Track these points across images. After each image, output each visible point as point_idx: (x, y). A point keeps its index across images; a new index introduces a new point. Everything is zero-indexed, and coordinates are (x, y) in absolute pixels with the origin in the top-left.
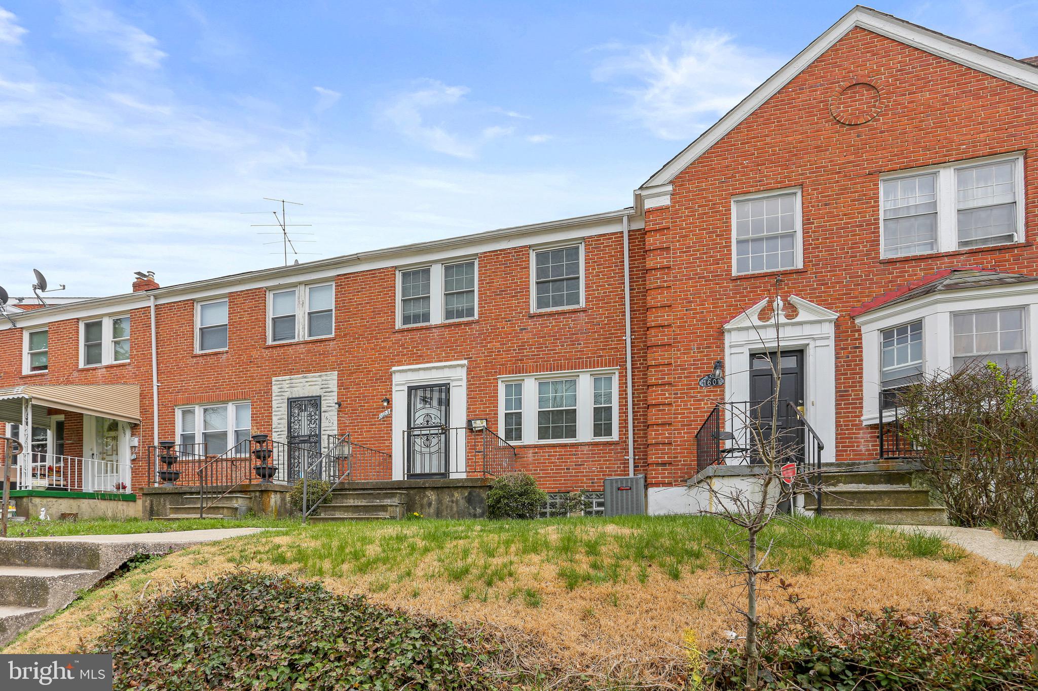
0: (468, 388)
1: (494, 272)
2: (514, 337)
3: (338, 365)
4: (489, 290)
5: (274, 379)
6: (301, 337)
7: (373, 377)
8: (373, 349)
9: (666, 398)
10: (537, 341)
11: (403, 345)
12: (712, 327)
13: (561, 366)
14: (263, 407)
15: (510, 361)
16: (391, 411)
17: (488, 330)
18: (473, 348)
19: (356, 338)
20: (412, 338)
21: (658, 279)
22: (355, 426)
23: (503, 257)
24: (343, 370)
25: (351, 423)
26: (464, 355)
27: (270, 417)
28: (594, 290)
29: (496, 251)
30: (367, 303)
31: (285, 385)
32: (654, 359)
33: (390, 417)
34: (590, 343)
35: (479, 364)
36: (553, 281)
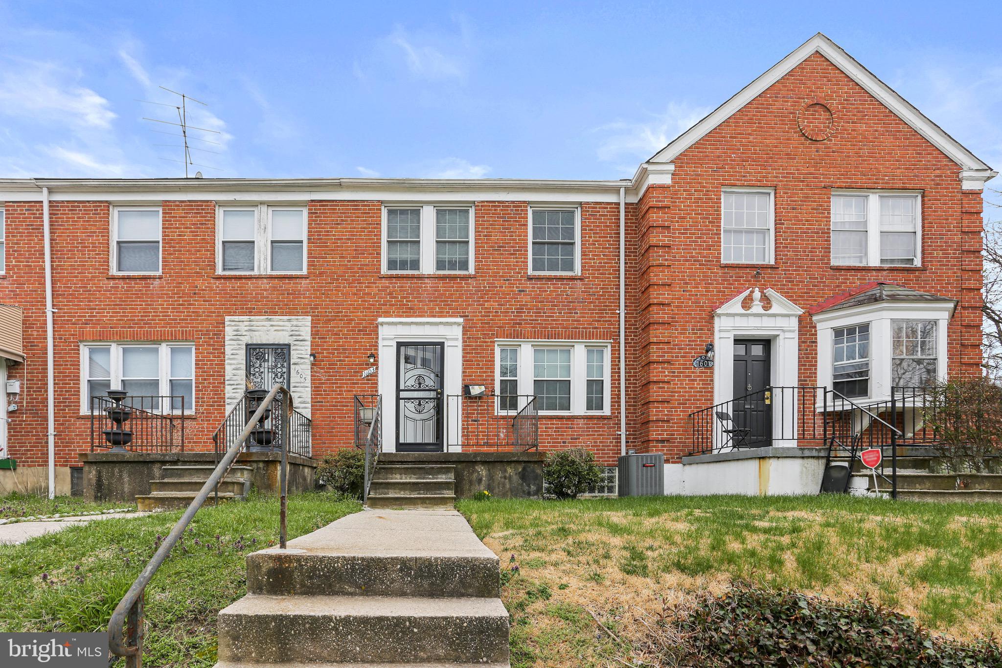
0: (463, 350)
1: (491, 225)
2: (512, 298)
3: (311, 308)
4: (486, 243)
5: (227, 318)
6: (262, 269)
7: (356, 327)
8: (355, 294)
9: (665, 376)
10: (535, 306)
11: (390, 294)
12: (704, 311)
13: (558, 334)
14: (212, 353)
15: (508, 323)
16: (377, 368)
17: (485, 287)
18: (469, 305)
19: (334, 279)
20: (402, 287)
21: (660, 256)
22: (333, 383)
23: (502, 210)
24: (318, 316)
25: (328, 380)
26: (459, 313)
27: (222, 365)
28: (590, 259)
29: (494, 202)
30: (348, 239)
31: (243, 327)
32: (656, 337)
33: (375, 375)
34: (586, 313)
35: (476, 323)
36: (548, 243)
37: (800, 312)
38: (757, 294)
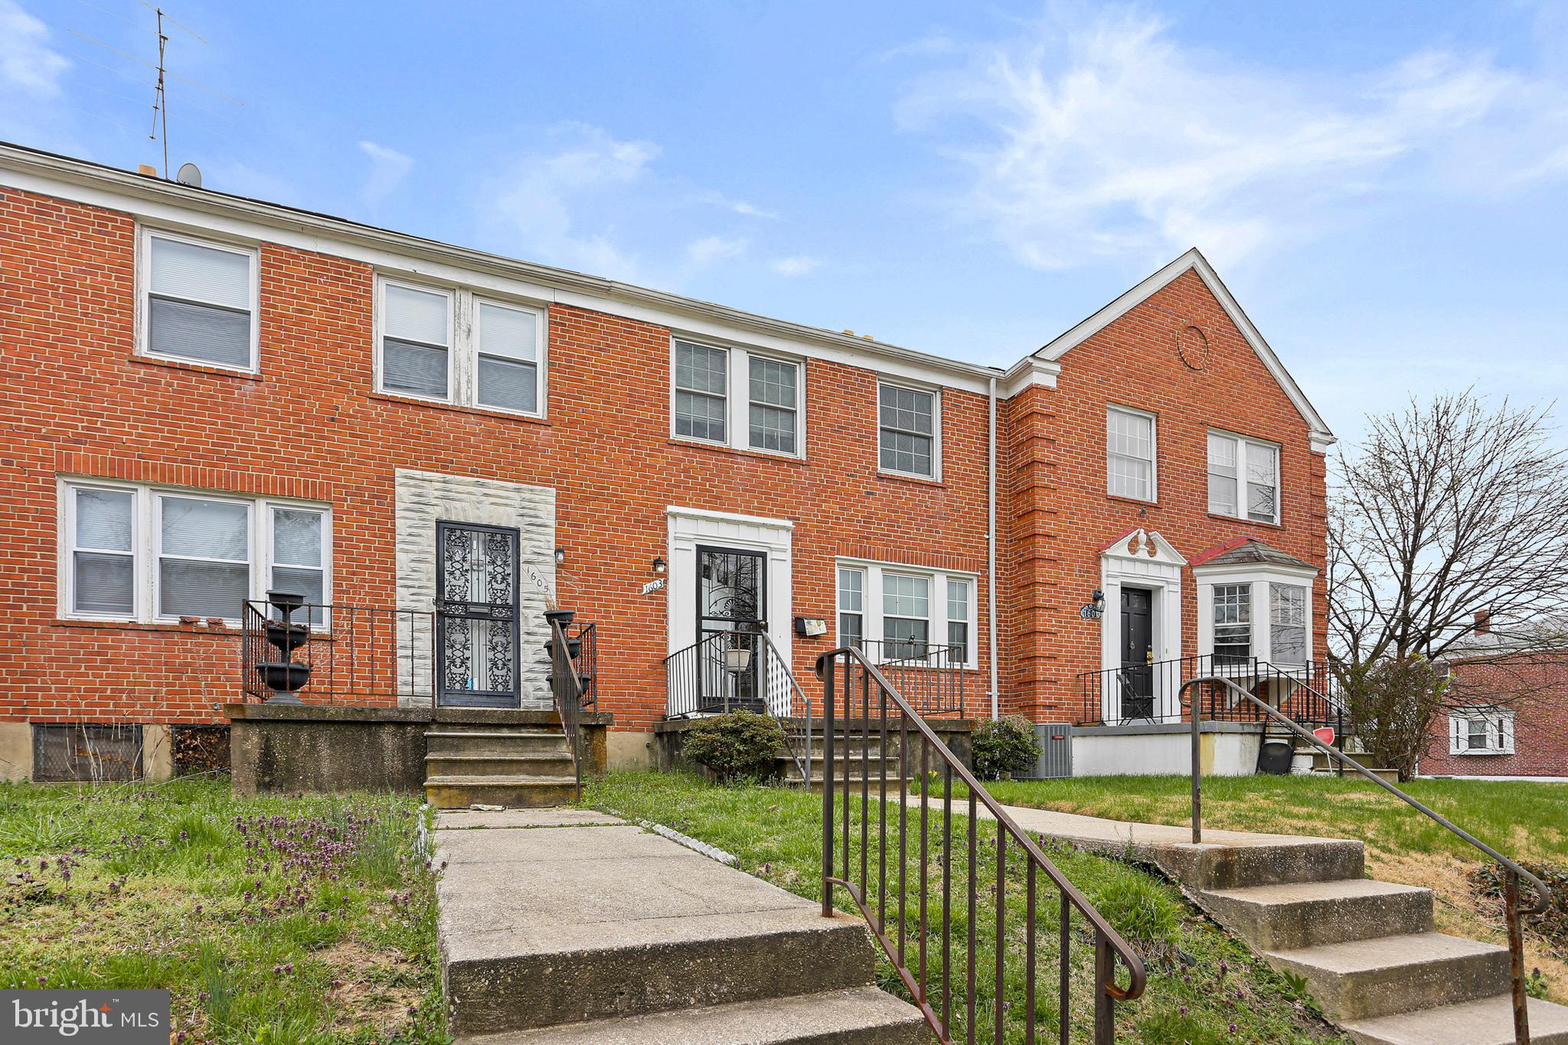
0: (793, 566)
1: (830, 395)
2: (858, 501)
3: (557, 476)
4: (823, 419)
5: (399, 472)
6: (463, 397)
7: (631, 515)
8: (630, 464)
9: (1053, 626)
10: (887, 516)
11: (685, 471)
12: (1091, 549)
13: (916, 558)
14: (367, 528)
15: (853, 536)
16: (666, 582)
17: (822, 481)
18: (800, 503)
19: (595, 435)
20: (704, 463)
21: (1045, 475)
22: (594, 599)
23: (843, 377)
24: (568, 489)
25: (585, 592)
26: (787, 512)
27: (389, 550)
28: (953, 463)
29: (833, 363)
30: (619, 376)
31: (431, 491)
32: (1043, 576)
33: (663, 591)
34: (951, 534)
35: (809, 530)
36: (899, 433)
37: (1184, 563)
38: (1143, 537)
